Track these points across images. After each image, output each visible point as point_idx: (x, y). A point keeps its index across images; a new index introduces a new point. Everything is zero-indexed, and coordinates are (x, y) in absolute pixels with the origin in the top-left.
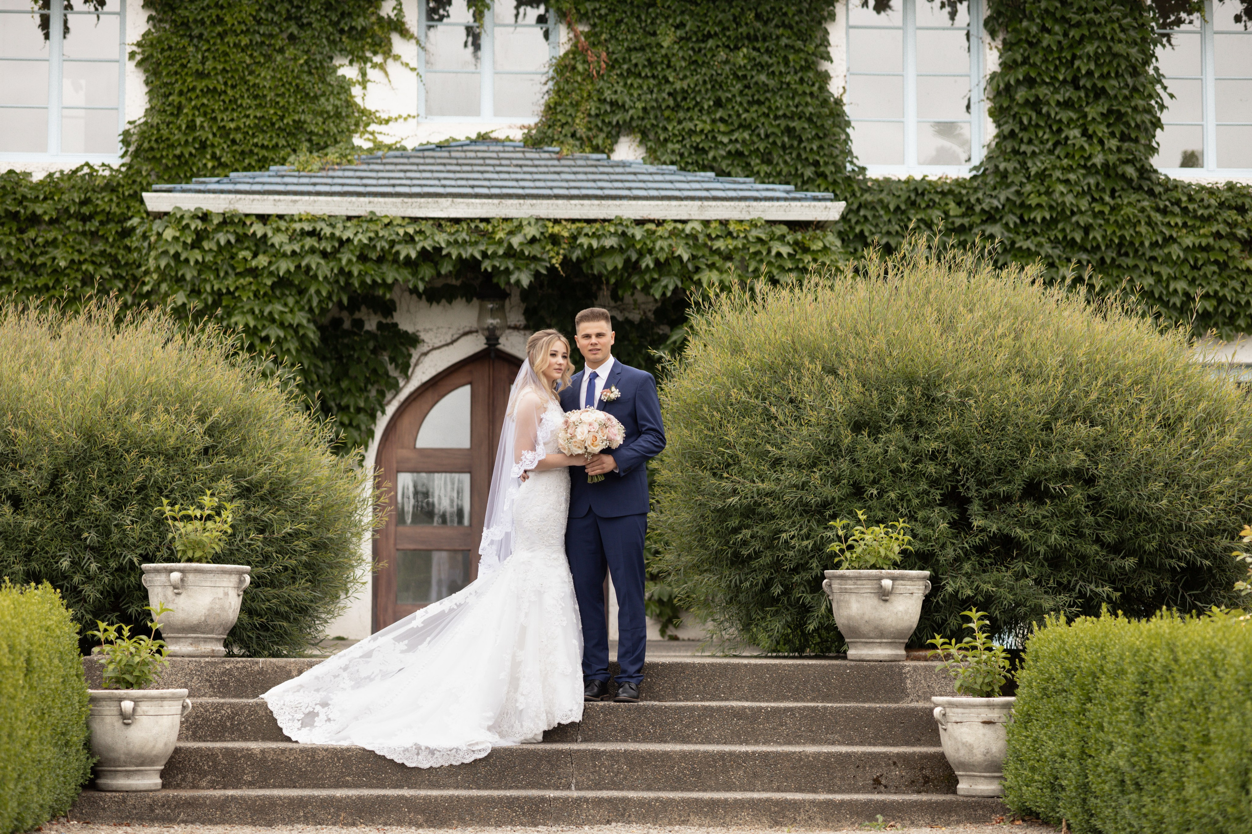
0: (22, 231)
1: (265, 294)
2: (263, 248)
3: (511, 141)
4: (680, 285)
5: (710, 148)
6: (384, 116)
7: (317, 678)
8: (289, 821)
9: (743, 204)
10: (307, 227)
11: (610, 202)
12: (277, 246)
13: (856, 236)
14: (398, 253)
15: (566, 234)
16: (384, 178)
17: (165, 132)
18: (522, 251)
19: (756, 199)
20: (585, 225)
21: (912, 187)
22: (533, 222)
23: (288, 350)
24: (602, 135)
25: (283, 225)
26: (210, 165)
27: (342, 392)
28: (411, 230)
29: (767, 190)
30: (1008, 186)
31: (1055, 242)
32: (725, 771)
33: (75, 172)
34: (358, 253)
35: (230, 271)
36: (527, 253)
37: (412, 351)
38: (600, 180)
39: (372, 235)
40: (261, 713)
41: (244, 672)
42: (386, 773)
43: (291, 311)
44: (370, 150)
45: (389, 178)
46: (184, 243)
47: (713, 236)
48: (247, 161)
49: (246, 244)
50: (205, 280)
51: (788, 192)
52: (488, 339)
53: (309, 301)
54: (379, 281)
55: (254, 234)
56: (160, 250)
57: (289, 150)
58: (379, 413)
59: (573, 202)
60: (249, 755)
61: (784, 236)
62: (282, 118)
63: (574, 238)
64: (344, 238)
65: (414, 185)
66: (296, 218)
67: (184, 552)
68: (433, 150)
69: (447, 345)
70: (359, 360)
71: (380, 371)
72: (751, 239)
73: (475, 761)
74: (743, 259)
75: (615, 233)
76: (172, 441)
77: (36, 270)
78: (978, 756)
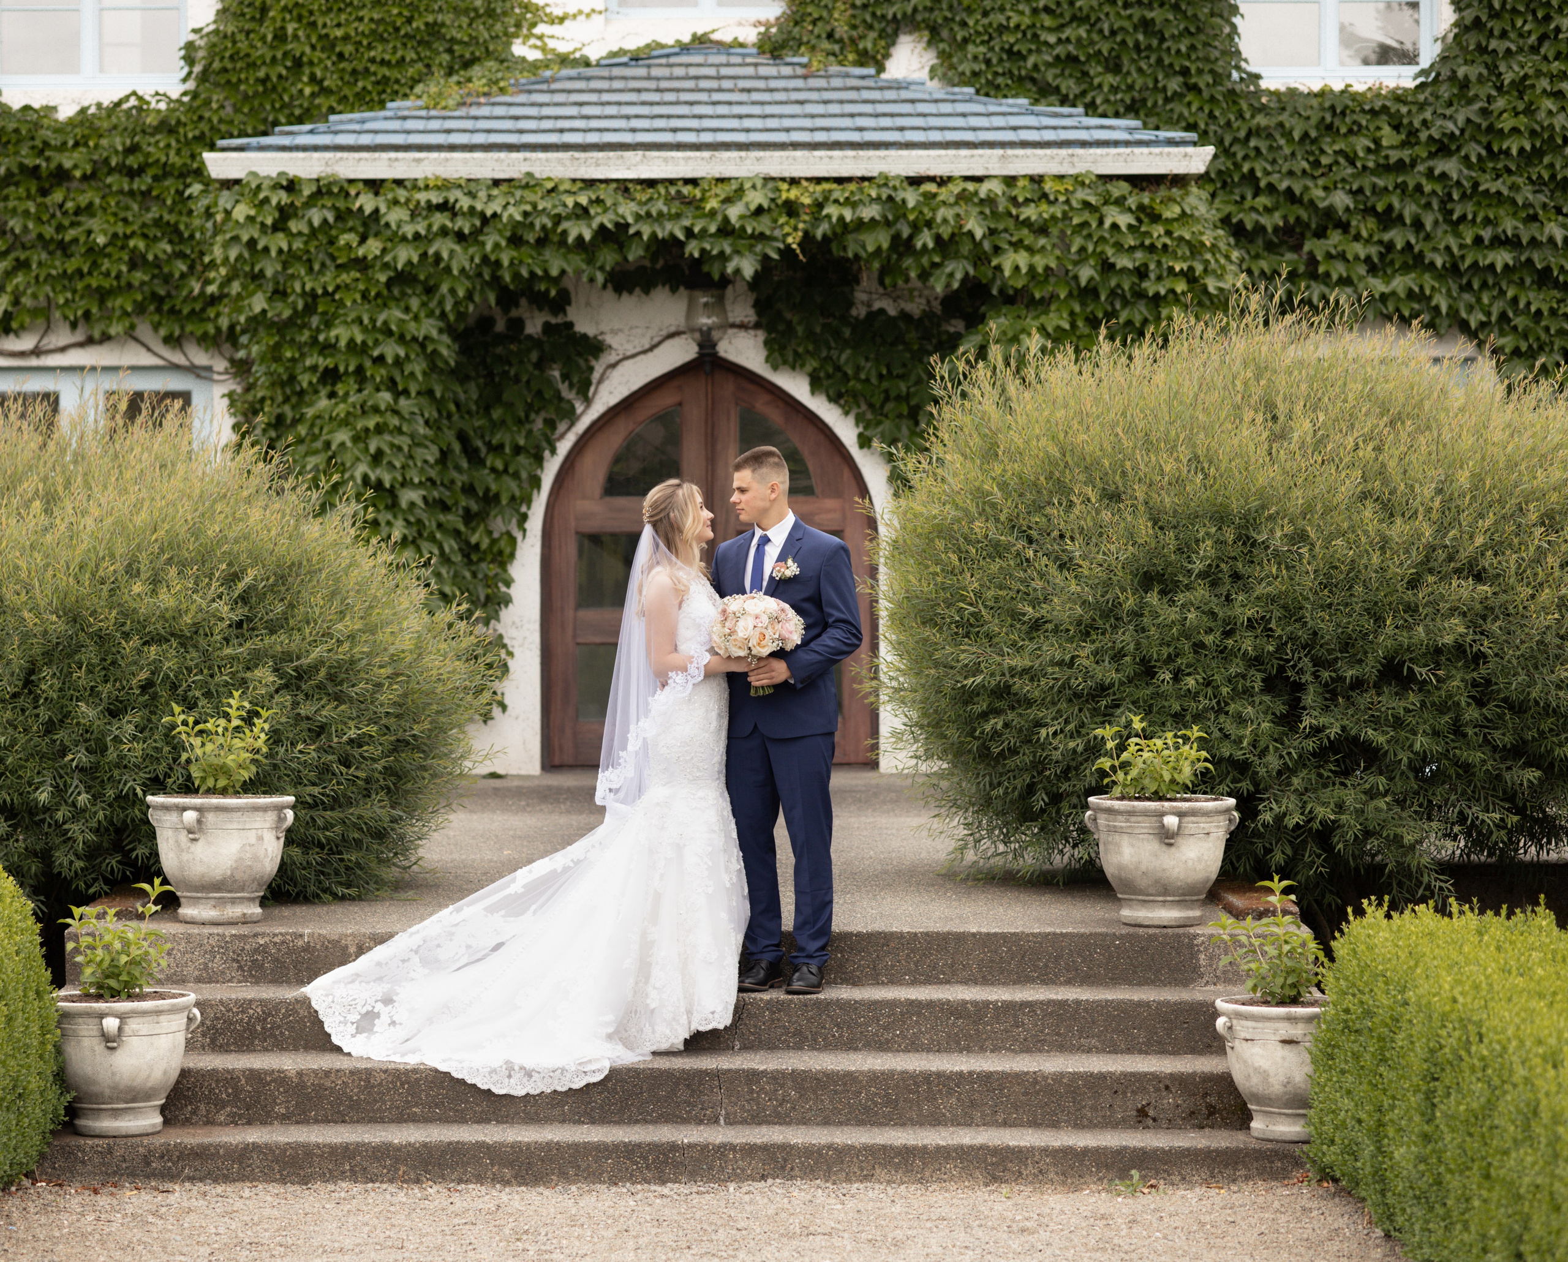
0: (44, 192)
1: (378, 295)
2: (374, 228)
3: (742, 45)
4: (971, 272)
5: (1030, 51)
6: (558, 12)
7: (379, 964)
8: (331, 1176)
9: (1064, 152)
10: (436, 198)
11: (871, 153)
12: (394, 226)
13: (1243, 176)
14: (565, 233)
15: (806, 200)
16: (549, 117)
17: (243, 46)
18: (743, 229)
19: (1084, 144)
20: (834, 186)
21: (1327, 104)
22: (759, 185)
23: (412, 374)
24: (872, 35)
25: (402, 194)
26: (307, 91)
27: (495, 426)
28: (583, 200)
29: (1102, 127)
30: (1470, 102)
31: (1538, 184)
32: (931, 1098)
33: (118, 104)
34: (508, 234)
35: (328, 262)
36: (749, 231)
37: (593, 363)
38: (860, 115)
39: (528, 208)
40: (303, 1012)
41: (283, 948)
42: (467, 1102)
43: (416, 318)
44: (535, 66)
45: (557, 118)
46: (263, 224)
47: (1021, 199)
48: (360, 84)
49: (350, 224)
50: (292, 276)
51: (1130, 130)
52: (701, 346)
53: (441, 303)
54: (540, 272)
55: (361, 209)
56: (228, 236)
57: (420, 66)
58: (547, 453)
59: (817, 153)
60: (280, 1078)
61: (1124, 198)
62: (409, 21)
63: (820, 206)
64: (489, 213)
65: (590, 130)
66: (421, 184)
67: (203, 779)
68: (625, 65)
69: (644, 352)
70: (517, 379)
71: (548, 395)
72: (1075, 204)
73: (588, 1085)
74: (1063, 232)
75: (879, 198)
76: (188, 619)
77: (64, 248)
78: (1276, 1087)
